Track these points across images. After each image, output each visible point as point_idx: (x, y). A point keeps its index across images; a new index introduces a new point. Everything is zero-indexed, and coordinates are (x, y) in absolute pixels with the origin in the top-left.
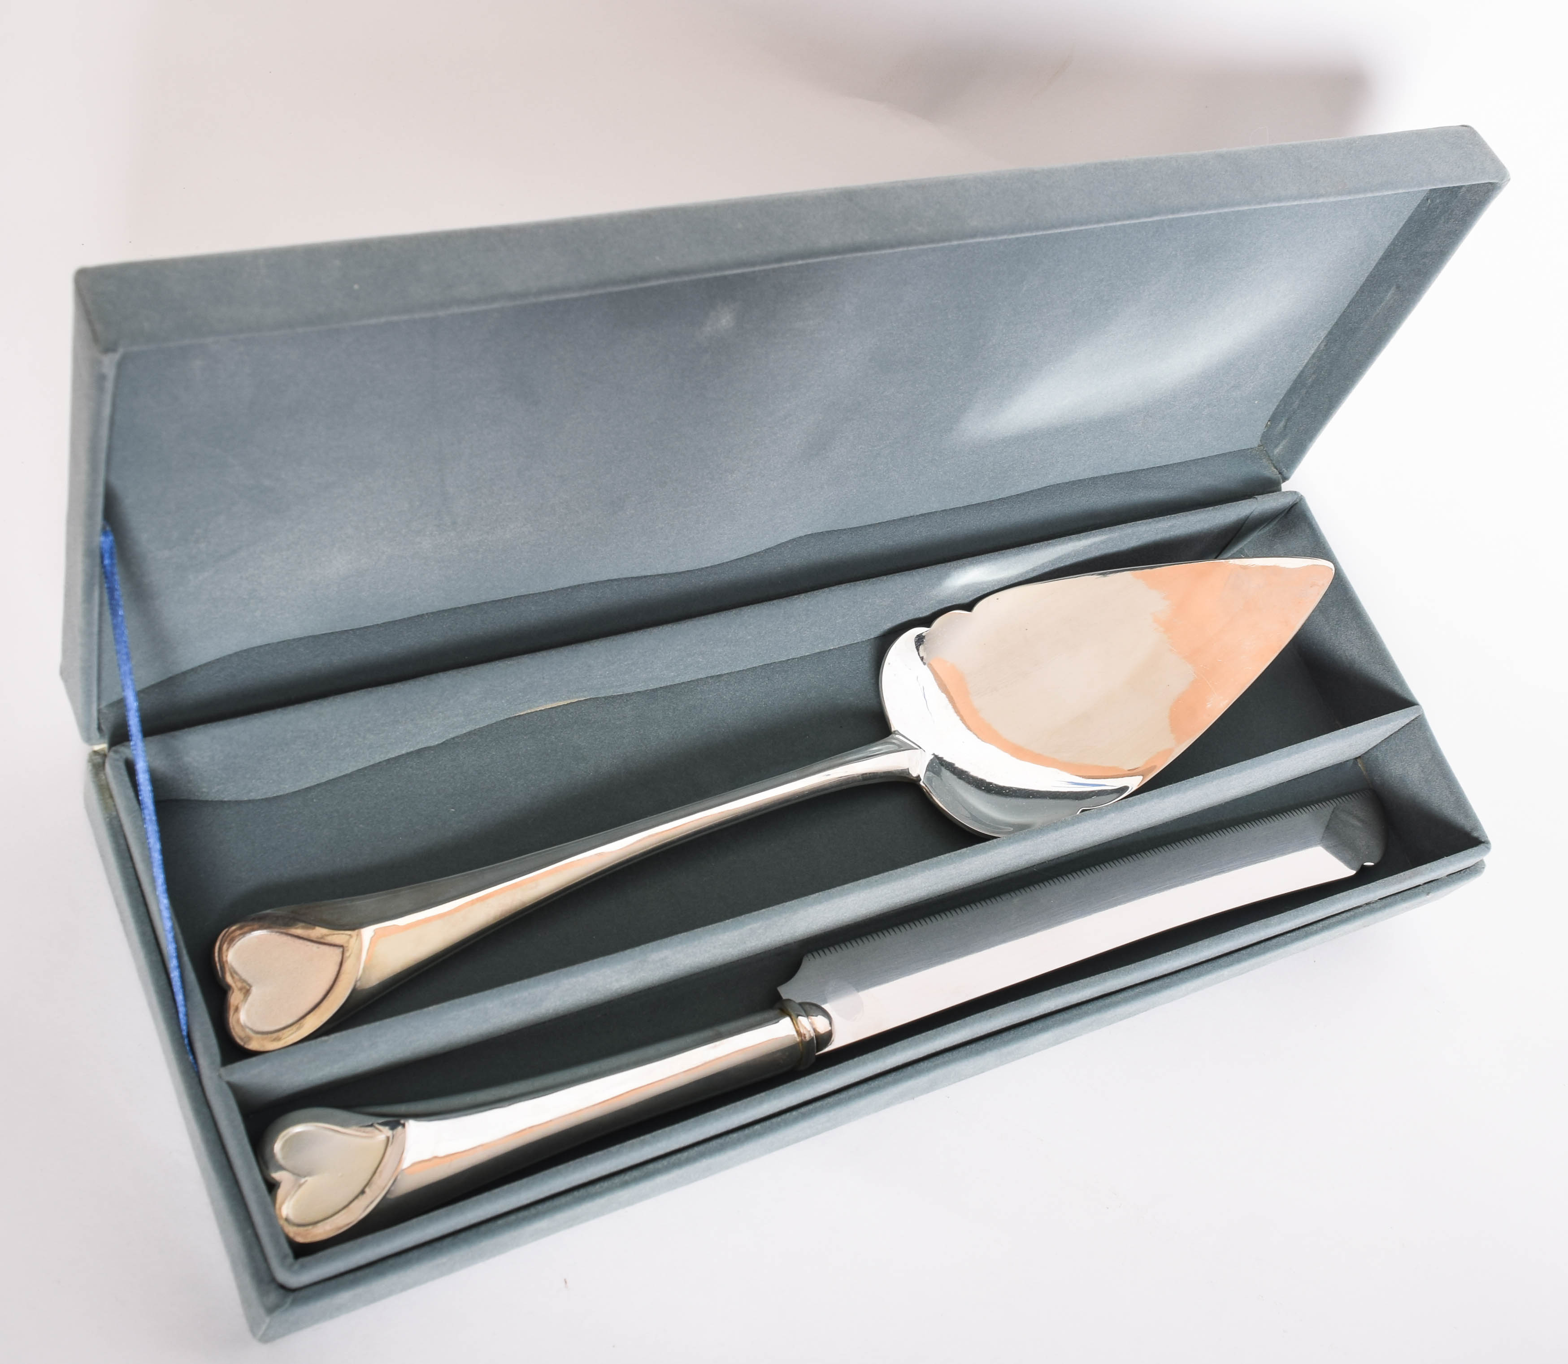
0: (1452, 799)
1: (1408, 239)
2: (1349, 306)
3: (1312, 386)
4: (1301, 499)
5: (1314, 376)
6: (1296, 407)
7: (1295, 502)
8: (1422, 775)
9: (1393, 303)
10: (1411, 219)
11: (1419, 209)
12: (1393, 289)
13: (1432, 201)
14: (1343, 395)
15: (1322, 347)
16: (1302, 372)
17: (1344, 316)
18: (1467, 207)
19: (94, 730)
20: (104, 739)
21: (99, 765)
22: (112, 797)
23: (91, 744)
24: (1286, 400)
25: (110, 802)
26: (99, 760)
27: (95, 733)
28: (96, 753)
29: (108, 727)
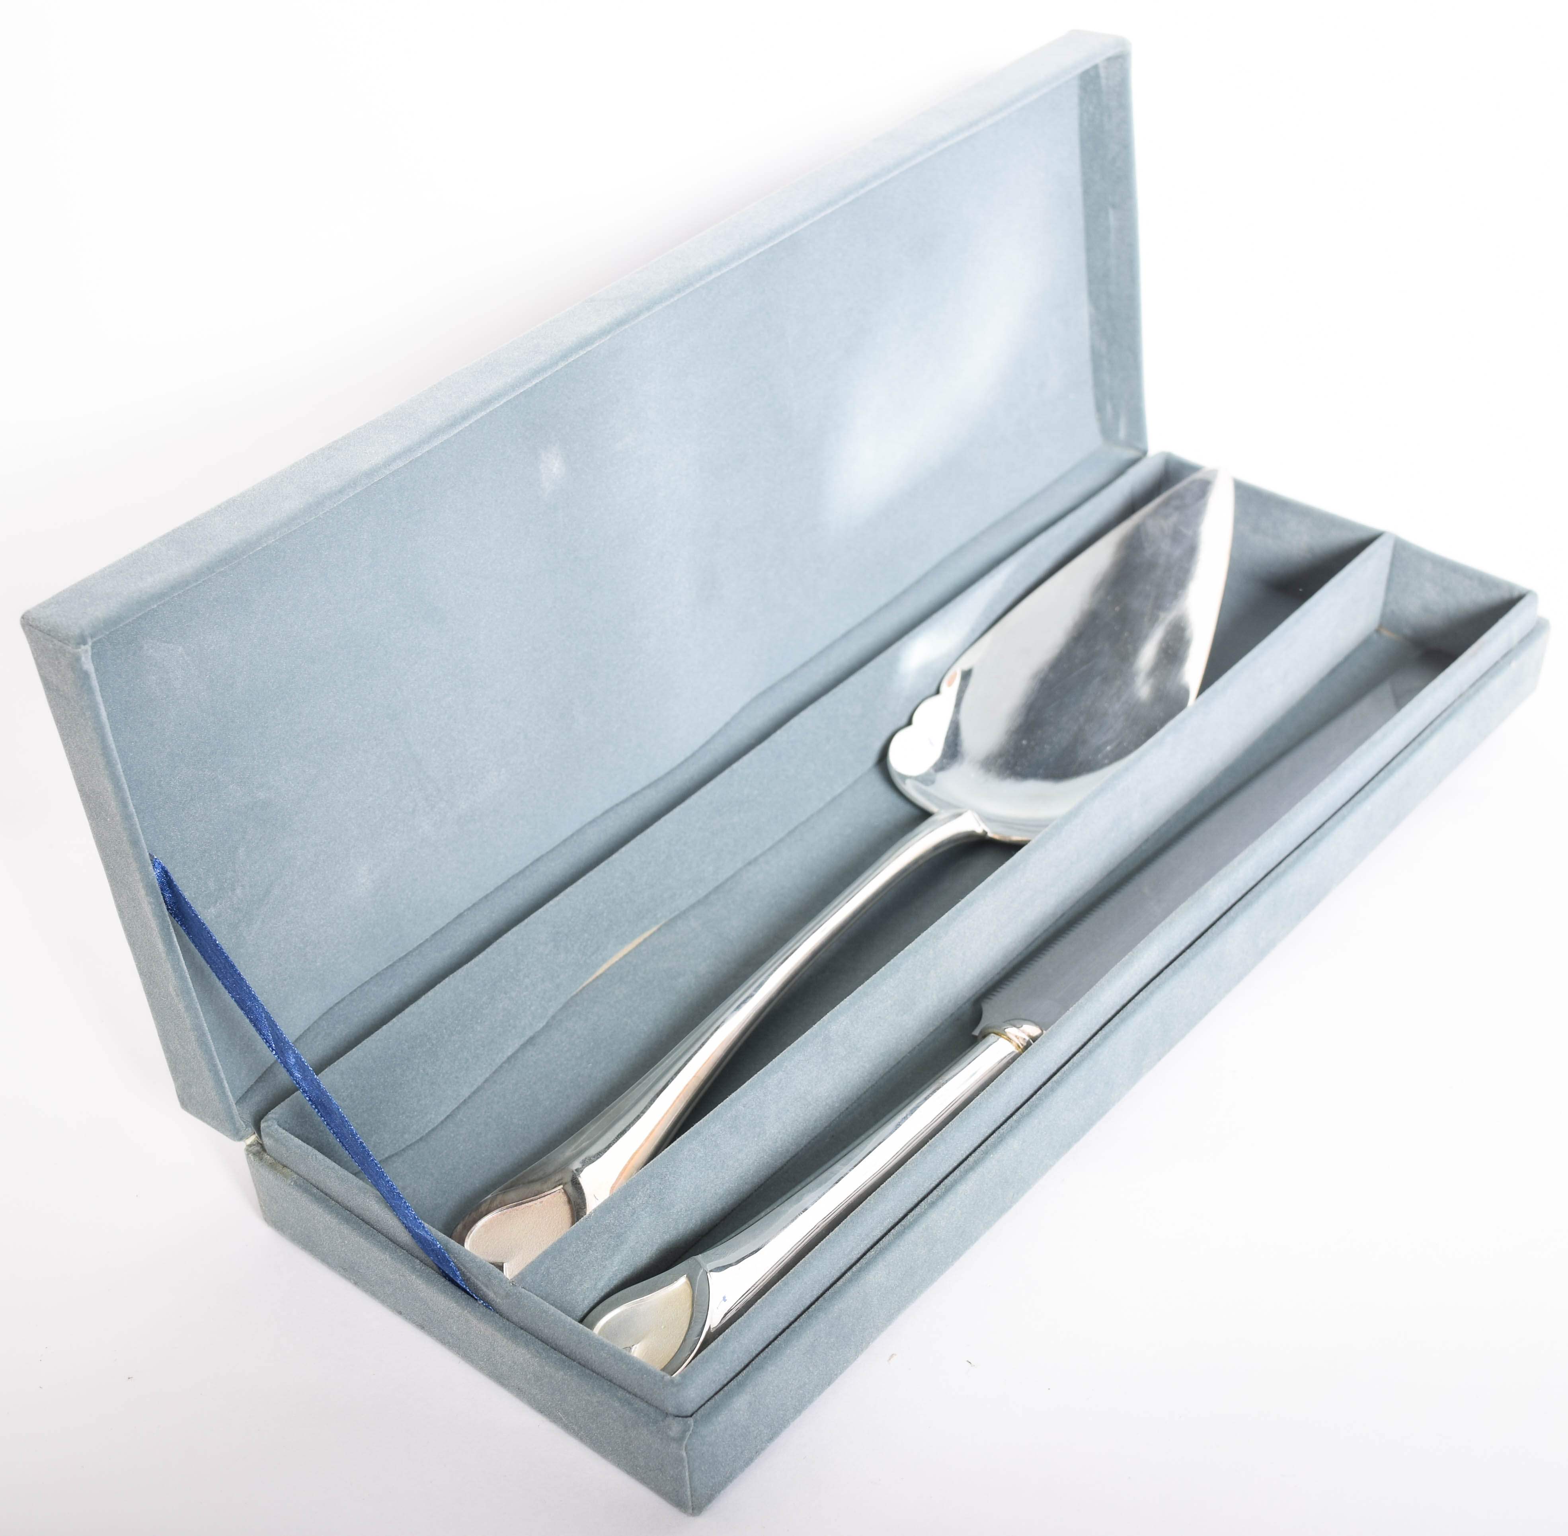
0: (1476, 583)
1: (1092, 160)
2: (1088, 257)
3: (1108, 352)
5: (1104, 343)
6: (1109, 383)
7: (1166, 461)
8: (1438, 589)
9: (1120, 223)
12: (1111, 210)
17: (1089, 268)
18: (1116, 93)
19: (237, 1118)
20: (251, 1129)
21: (259, 1151)
22: (284, 1166)
23: (241, 1139)
24: (1098, 384)
25: (285, 1170)
26: (258, 1148)
27: (240, 1123)
28: (250, 1146)
29: (248, 1118)
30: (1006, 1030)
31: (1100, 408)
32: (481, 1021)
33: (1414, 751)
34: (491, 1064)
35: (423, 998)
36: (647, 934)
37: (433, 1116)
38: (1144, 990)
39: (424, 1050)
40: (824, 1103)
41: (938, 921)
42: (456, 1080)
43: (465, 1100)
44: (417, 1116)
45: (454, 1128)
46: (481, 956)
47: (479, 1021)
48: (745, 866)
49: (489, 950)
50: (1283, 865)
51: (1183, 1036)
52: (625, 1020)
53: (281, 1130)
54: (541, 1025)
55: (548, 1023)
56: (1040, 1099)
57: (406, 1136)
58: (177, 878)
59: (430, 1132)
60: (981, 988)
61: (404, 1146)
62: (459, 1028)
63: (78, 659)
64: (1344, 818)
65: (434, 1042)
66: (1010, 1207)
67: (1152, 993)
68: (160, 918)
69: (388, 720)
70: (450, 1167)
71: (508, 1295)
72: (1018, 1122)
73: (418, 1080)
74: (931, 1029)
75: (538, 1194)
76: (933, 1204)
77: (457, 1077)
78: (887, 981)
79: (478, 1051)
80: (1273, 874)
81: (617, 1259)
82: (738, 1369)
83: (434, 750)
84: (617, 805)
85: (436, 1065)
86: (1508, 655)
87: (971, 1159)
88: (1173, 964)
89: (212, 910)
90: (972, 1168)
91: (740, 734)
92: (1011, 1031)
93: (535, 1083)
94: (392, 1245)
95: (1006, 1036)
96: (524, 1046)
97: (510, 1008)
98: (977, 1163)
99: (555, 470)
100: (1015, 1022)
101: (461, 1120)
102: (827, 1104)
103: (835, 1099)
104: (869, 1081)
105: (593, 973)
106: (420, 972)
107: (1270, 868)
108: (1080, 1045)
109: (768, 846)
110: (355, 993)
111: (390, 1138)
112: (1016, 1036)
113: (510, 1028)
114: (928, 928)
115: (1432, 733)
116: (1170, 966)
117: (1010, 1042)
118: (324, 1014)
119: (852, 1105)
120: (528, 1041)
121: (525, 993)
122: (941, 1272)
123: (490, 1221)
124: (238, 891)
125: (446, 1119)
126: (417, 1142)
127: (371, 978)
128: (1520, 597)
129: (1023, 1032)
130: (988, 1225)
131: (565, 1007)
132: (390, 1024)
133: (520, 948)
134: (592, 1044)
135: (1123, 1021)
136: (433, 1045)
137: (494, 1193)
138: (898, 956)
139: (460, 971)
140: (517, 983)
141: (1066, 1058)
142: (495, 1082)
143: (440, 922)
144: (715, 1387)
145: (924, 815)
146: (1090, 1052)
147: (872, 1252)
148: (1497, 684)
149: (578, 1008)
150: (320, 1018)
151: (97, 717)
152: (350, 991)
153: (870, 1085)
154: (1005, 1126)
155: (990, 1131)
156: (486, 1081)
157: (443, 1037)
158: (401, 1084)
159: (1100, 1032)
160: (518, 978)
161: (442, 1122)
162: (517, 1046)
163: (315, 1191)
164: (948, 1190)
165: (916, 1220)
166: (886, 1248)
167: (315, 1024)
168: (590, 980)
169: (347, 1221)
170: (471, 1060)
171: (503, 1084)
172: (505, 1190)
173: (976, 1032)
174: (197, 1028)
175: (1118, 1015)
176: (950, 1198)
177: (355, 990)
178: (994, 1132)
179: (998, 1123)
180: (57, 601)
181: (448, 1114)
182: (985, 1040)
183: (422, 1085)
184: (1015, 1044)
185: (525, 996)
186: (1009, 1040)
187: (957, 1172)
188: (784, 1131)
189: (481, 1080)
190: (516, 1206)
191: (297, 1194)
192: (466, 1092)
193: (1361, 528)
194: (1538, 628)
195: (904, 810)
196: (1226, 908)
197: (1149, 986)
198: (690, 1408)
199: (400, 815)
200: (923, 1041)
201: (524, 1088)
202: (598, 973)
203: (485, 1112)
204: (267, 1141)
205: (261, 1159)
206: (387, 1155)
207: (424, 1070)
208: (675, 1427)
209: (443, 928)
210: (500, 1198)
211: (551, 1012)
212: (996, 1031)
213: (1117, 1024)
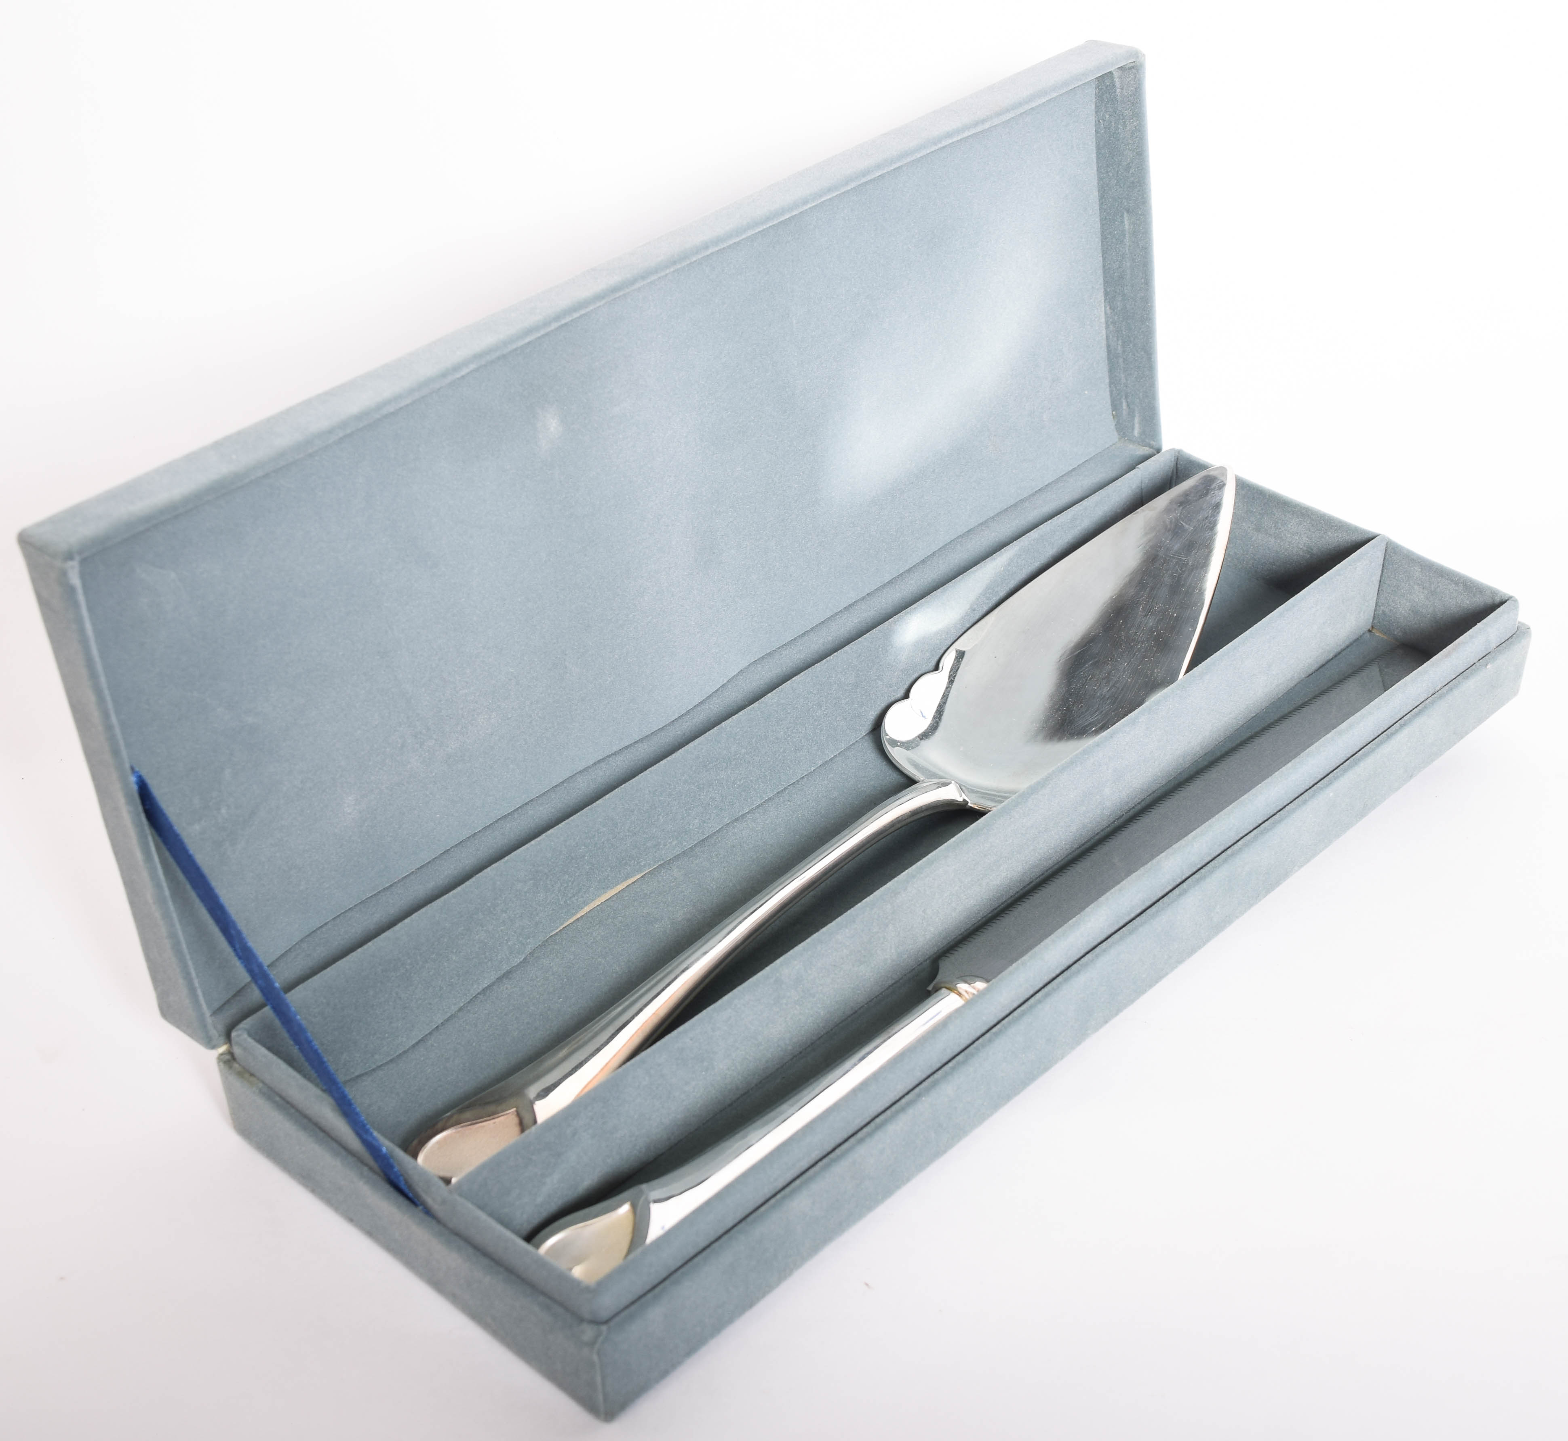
0: (1461, 588)
1: (1108, 166)
2: (1104, 259)
3: (1124, 352)
4: (1179, 452)
5: (1120, 342)
6: (1125, 381)
7: (1176, 458)
8: (1426, 592)
9: (1134, 227)
10: (1098, 148)
11: (1098, 135)
12: (1125, 215)
13: (1104, 121)
14: (1151, 338)
15: (1109, 311)
16: (1108, 346)
17: (1106, 270)
18: (1130, 102)
19: (210, 1027)
20: (222, 1039)
21: (229, 1061)
22: (252, 1075)
23: (213, 1047)
24: (1113, 382)
25: (252, 1079)
26: (228, 1057)
27: (214, 1033)
28: (222, 1054)
29: (221, 1027)
30: (958, 985)
31: (1115, 406)
32: (456, 951)
33: (1381, 743)
34: (466, 995)
35: (400, 925)
36: (630, 881)
37: (404, 1039)
38: (1090, 953)
39: (398, 974)
40: (776, 1045)
41: (897, 877)
42: (429, 1006)
43: (437, 1027)
44: (388, 1038)
45: (424, 1053)
46: (459, 889)
47: (454, 951)
48: (732, 822)
49: (467, 883)
50: (1240, 843)
51: (1132, 1001)
52: (599, 960)
53: (250, 1040)
54: (518, 961)
55: (525, 959)
56: (977, 1049)
57: (377, 1057)
58: (159, 792)
59: (400, 1054)
60: (943, 947)
61: (374, 1067)
62: (434, 956)
63: (64, 573)
64: (1305, 802)
65: (408, 967)
66: (945, 1152)
67: (1097, 956)
68: (138, 825)
69: (379, 657)
70: (415, 1088)
71: (444, 1202)
72: (953, 1068)
73: (391, 1003)
74: (890, 982)
75: (492, 1115)
76: (861, 1141)
77: (430, 1004)
78: (842, 931)
79: (453, 980)
80: (1229, 851)
81: (556, 1177)
82: (656, 1282)
83: (423, 690)
84: (609, 756)
85: (409, 990)
86: (1485, 657)
87: (903, 1101)
88: (1121, 930)
89: (197, 827)
90: (903, 1109)
91: (733, 696)
92: (962, 987)
93: (506, 1014)
94: (344, 1153)
95: (957, 990)
96: (500, 979)
97: (486, 941)
98: (909, 1104)
99: (552, 429)
100: (967, 978)
101: (432, 1045)
102: (779, 1046)
103: (787, 1042)
104: (824, 1027)
105: (574, 914)
106: (402, 902)
107: (1228, 846)
108: (1022, 1000)
109: (756, 804)
110: (338, 918)
111: (360, 1057)
112: (966, 991)
113: (486, 960)
114: (887, 883)
115: (1401, 727)
116: (1119, 932)
117: (960, 996)
118: (307, 936)
119: (805, 1049)
120: (504, 975)
121: (502, 928)
122: (870, 1209)
123: (445, 1138)
124: (224, 811)
125: (417, 1043)
126: (387, 1063)
127: (355, 906)
128: (1502, 603)
129: (974, 988)
130: (921, 1168)
131: (544, 944)
132: (365, 947)
133: (498, 883)
134: (565, 980)
135: (1066, 980)
136: (407, 970)
137: (454, 1111)
138: (855, 907)
139: (438, 901)
140: (495, 917)
141: (1008, 1012)
142: (469, 1011)
143: (426, 856)
144: (630, 1298)
145: (910, 782)
146: (1031, 1007)
147: (798, 1182)
148: (1471, 684)
149: (556, 947)
150: (302, 941)
151: (82, 631)
152: (334, 917)
153: (825, 1031)
154: (940, 1072)
155: (924, 1076)
156: (460, 1009)
157: (418, 964)
158: (373, 1005)
159: (1043, 990)
160: (494, 912)
161: (414, 1046)
162: (493, 978)
163: (278, 1099)
164: (878, 1128)
165: (843, 1155)
166: (811, 1179)
167: (297, 945)
168: (571, 921)
169: (305, 1128)
170: (445, 988)
171: (476, 1014)
172: (462, 1111)
173: (930, 988)
174: (173, 936)
175: (1062, 975)
176: (879, 1136)
177: (338, 916)
178: (929, 1076)
179: (934, 1069)
180: (54, 521)
181: (420, 1038)
182: (936, 994)
183: (395, 1008)
184: (964, 998)
185: (501, 930)
186: (960, 994)
187: (888, 1112)
188: (733, 1068)
189: (454, 1009)
190: (470, 1125)
191: (261, 1102)
192: (439, 1019)
193: (1356, 529)
194: (1519, 634)
195: (892, 777)
196: (1180, 880)
197: (1095, 949)
198: (604, 1314)
199: (388, 749)
200: (881, 994)
201: (495, 1018)
202: (579, 916)
203: (456, 1038)
204: (237, 1051)
205: (231, 1067)
206: (356, 1074)
207: (397, 994)
208: (588, 1332)
209: (429, 862)
210: (455, 1117)
211: (528, 949)
212: (948, 986)
213: (1060, 983)
